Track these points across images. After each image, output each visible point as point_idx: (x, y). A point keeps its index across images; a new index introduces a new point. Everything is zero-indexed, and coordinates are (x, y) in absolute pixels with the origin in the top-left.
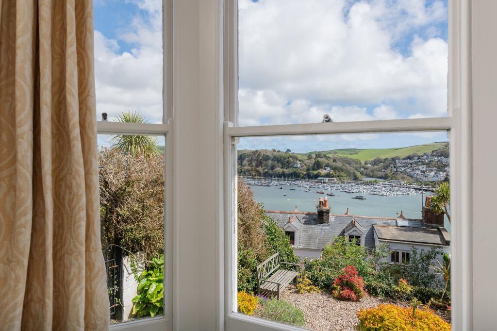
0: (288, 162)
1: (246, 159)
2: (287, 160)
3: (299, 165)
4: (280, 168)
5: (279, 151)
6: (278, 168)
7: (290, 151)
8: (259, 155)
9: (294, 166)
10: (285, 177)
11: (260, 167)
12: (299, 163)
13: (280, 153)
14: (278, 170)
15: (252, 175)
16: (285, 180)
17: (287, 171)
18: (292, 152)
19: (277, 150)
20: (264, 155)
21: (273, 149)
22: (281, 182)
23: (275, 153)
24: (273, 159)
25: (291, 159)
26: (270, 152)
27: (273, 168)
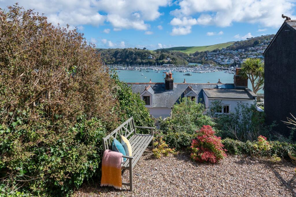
0: (145, 56)
1: (119, 54)
2: (144, 54)
3: (151, 57)
4: (140, 59)
5: (139, 49)
6: (139, 59)
7: (146, 49)
8: (127, 51)
9: (149, 58)
10: (143, 65)
11: (128, 59)
12: (151, 56)
13: (140, 50)
14: (139, 60)
15: (123, 64)
16: (143, 66)
17: (144, 61)
18: (147, 49)
19: (138, 48)
20: (129, 51)
21: (135, 48)
22: (141, 68)
23: (136, 50)
24: (135, 54)
25: (146, 54)
26: (133, 49)
27: (135, 59)
